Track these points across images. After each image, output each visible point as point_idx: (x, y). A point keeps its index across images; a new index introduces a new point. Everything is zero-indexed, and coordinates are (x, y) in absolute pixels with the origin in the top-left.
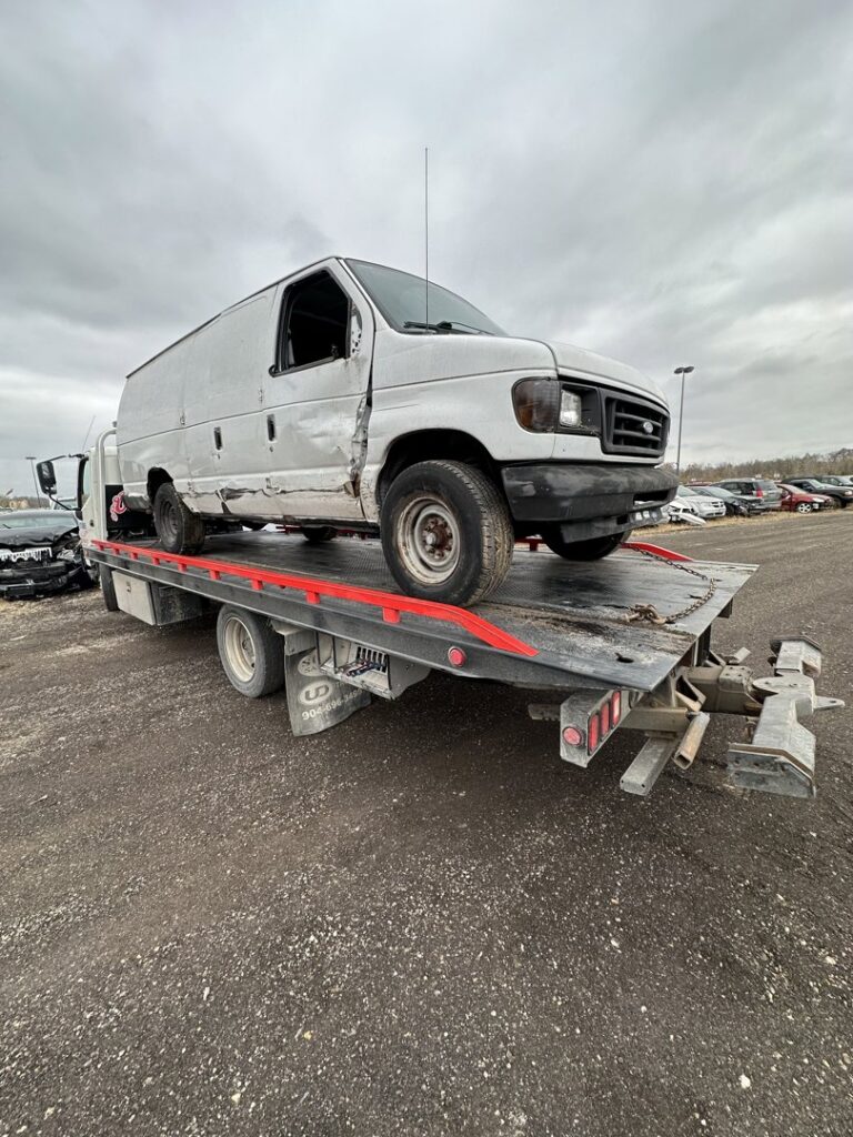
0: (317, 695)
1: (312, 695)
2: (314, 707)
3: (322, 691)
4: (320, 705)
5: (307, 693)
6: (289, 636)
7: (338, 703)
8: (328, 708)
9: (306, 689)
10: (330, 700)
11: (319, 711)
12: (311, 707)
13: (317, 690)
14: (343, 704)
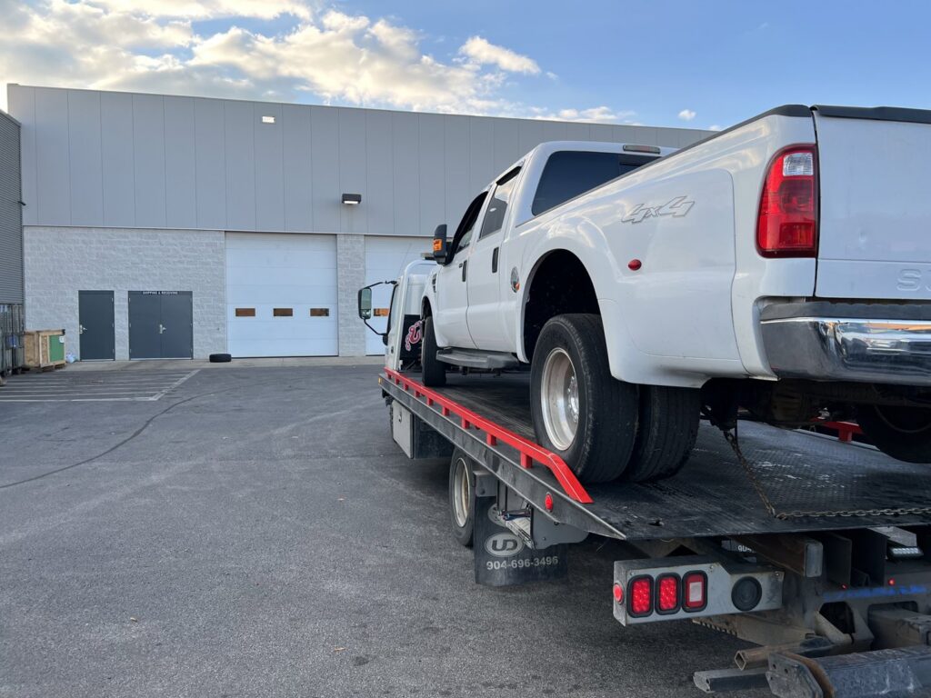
0: (504, 548)
1: (499, 546)
2: (500, 559)
3: (510, 545)
4: (506, 558)
5: (495, 543)
6: (480, 477)
7: (525, 563)
8: (513, 564)
9: (495, 538)
10: (516, 557)
11: (504, 565)
12: (495, 559)
13: (505, 542)
14: (532, 567)
